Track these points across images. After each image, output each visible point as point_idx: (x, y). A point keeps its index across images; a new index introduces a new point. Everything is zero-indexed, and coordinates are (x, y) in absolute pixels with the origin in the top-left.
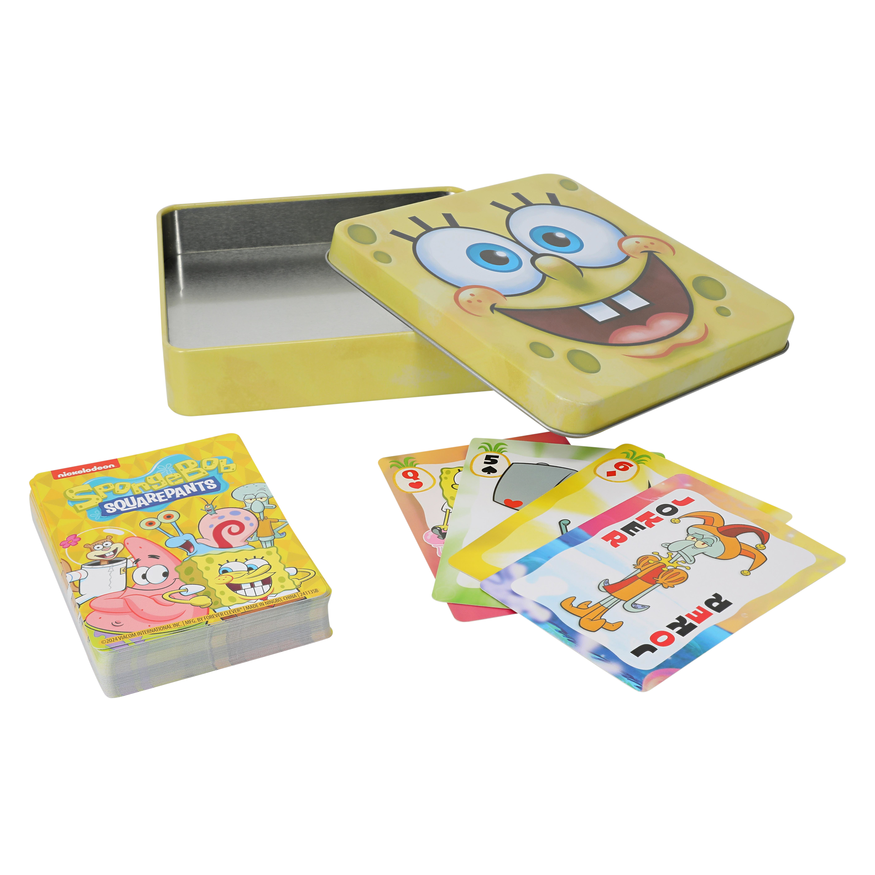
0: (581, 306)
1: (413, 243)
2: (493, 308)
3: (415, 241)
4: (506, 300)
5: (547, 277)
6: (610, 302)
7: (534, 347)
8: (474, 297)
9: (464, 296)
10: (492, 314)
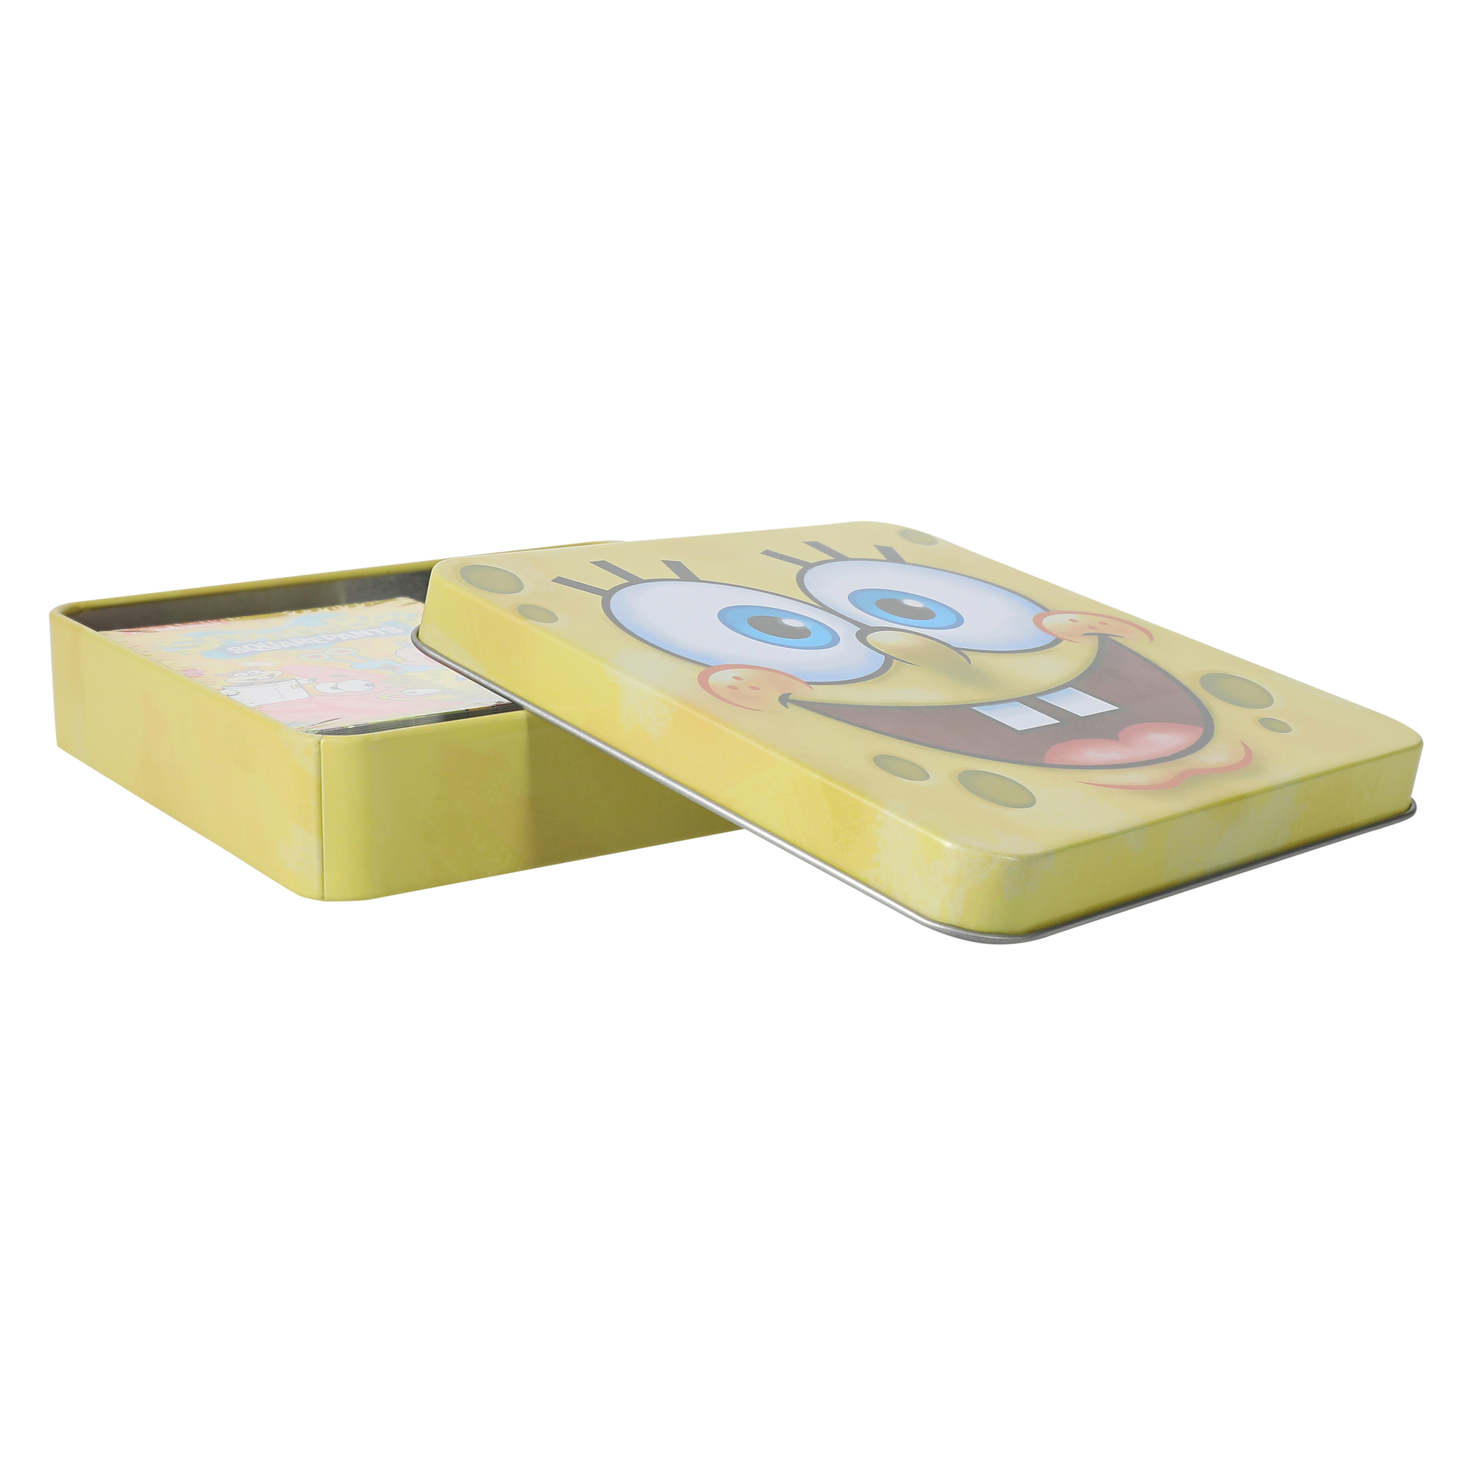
0: (976, 706)
1: (602, 597)
2: (784, 700)
3: (607, 596)
4: (813, 690)
5: (894, 660)
6: (1034, 701)
7: (882, 761)
8: (742, 681)
9: (718, 679)
10: (786, 709)
